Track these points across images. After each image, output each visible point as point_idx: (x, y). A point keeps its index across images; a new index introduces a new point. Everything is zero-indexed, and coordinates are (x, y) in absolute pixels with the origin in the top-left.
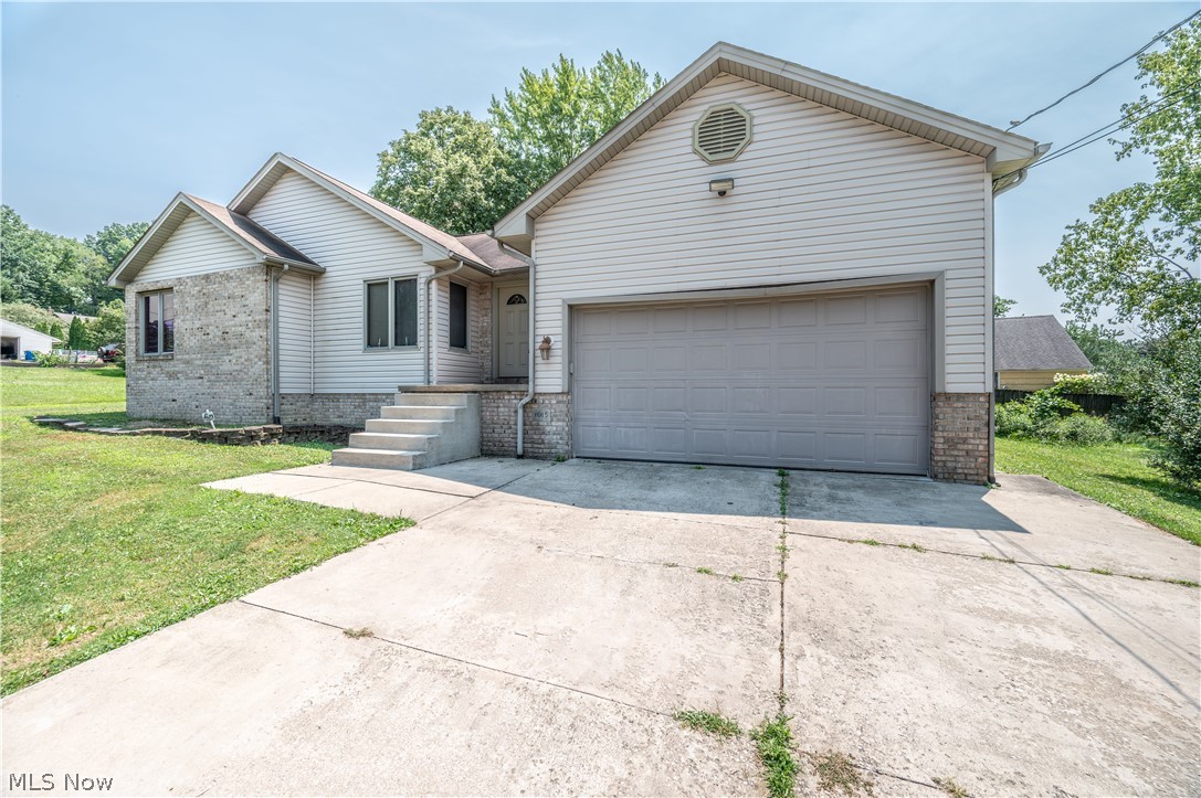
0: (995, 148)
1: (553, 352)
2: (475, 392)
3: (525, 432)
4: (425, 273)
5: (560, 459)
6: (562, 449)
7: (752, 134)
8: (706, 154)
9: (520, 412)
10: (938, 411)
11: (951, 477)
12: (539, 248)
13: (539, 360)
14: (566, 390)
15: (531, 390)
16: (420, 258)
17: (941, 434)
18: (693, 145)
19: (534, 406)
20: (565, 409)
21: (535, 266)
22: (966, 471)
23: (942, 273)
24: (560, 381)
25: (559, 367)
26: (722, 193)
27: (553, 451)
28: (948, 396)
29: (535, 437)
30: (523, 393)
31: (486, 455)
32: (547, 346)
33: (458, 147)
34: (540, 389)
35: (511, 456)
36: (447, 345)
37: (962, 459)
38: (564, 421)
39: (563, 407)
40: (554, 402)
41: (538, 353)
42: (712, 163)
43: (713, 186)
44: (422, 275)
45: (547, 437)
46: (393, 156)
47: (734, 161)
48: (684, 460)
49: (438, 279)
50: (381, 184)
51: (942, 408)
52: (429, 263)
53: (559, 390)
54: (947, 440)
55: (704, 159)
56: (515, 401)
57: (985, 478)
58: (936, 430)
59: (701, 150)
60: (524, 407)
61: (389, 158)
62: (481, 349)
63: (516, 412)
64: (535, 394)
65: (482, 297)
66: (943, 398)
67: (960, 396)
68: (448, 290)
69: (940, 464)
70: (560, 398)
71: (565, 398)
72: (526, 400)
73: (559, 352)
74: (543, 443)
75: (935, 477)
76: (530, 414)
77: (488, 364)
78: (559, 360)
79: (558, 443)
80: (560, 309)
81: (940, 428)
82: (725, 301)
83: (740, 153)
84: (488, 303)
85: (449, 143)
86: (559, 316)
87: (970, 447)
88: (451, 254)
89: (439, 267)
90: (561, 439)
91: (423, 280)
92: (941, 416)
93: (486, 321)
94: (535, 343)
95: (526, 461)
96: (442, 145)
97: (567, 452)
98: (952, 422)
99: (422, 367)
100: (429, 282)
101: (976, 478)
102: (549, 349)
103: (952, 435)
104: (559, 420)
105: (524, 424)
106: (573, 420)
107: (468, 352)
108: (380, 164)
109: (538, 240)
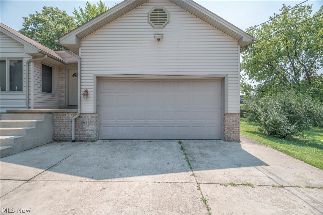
0: (242, 37)
1: (89, 96)
2: (51, 113)
3: (76, 130)
4: (26, 58)
5: (93, 141)
6: (93, 137)
7: (169, 20)
8: (153, 24)
9: (73, 122)
10: (226, 119)
11: (229, 140)
12: (82, 51)
13: (83, 99)
14: (95, 112)
15: (79, 112)
16: (23, 51)
17: (226, 126)
18: (148, 20)
19: (80, 119)
20: (95, 120)
21: (81, 59)
22: (233, 138)
23: (227, 75)
24: (92, 108)
25: (92, 102)
26: (159, 39)
27: (89, 138)
28: (228, 114)
29: (81, 132)
30: (75, 113)
31: (56, 141)
32: (86, 94)
33: (60, 22)
34: (83, 112)
35: (69, 141)
36: (41, 92)
37: (232, 134)
38: (94, 125)
39: (94, 119)
40: (90, 117)
41: (82, 96)
42: (155, 28)
43: (156, 35)
44: (25, 59)
45: (87, 132)
46: (31, 20)
47: (163, 29)
48: (145, 138)
49: (34, 62)
50: (24, 29)
51: (227, 118)
52: (29, 54)
53: (92, 112)
54: (228, 128)
55: (152, 26)
56: (71, 117)
57: (238, 140)
58: (225, 125)
59: (151, 22)
60: (76, 119)
61: (28, 20)
62: (60, 93)
63: (71, 121)
64: (81, 114)
65: (61, 72)
66: (227, 115)
67: (232, 114)
68: (41, 67)
69: (226, 136)
70: (93, 115)
71: (95, 115)
72: (76, 116)
73: (92, 96)
74: (85, 134)
75: (225, 140)
76: (79, 122)
77: (63, 100)
78: (92, 99)
79: (92, 134)
80: (92, 78)
81: (226, 125)
82: (159, 80)
83: (165, 26)
84: (63, 75)
85: (56, 20)
86: (92, 81)
87: (234, 130)
88: (40, 51)
89: (35, 56)
90: (93, 132)
91: (25, 62)
92: (227, 121)
93: (62, 83)
94: (80, 92)
95: (76, 143)
96: (53, 20)
97: (96, 138)
98: (229, 122)
99: (25, 101)
100: (29, 63)
101: (236, 140)
102: (87, 95)
103: (229, 127)
104: (92, 125)
105: (76, 127)
106: (98, 124)
107: (53, 95)
108: (24, 21)
109: (82, 48)
